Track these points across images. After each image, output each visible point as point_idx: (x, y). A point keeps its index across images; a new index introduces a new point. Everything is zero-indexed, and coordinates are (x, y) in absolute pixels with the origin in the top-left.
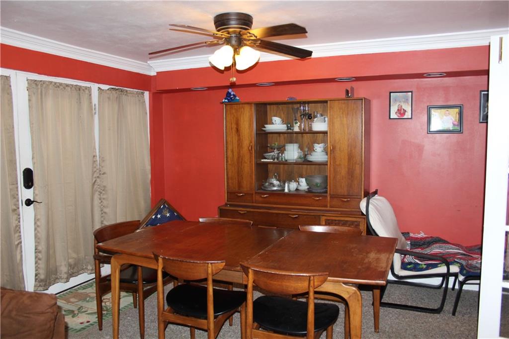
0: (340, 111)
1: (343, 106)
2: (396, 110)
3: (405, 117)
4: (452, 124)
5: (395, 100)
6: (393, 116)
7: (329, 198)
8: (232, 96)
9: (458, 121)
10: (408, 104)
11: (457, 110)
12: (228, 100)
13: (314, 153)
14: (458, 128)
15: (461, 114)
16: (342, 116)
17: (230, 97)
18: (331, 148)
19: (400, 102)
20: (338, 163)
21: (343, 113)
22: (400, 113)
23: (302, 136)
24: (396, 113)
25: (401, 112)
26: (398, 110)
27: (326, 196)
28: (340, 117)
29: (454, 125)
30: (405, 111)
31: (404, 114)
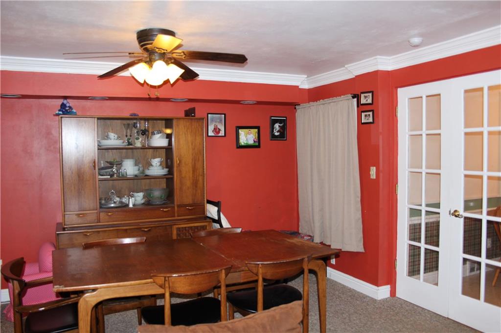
0: (185, 129)
1: (188, 124)
2: (213, 129)
3: (220, 135)
4: (253, 141)
5: (212, 121)
6: (211, 133)
7: (176, 208)
8: (67, 108)
9: (257, 138)
10: (222, 124)
11: (256, 130)
12: (63, 111)
13: (151, 168)
14: (257, 144)
15: (259, 133)
16: (186, 133)
17: (64, 108)
18: (178, 162)
19: (216, 122)
20: (183, 175)
21: (187, 131)
22: (216, 132)
23: (133, 152)
24: (213, 131)
25: (217, 130)
26: (214, 129)
27: (174, 207)
28: (185, 134)
29: (254, 141)
30: (220, 130)
31: (219, 132)
